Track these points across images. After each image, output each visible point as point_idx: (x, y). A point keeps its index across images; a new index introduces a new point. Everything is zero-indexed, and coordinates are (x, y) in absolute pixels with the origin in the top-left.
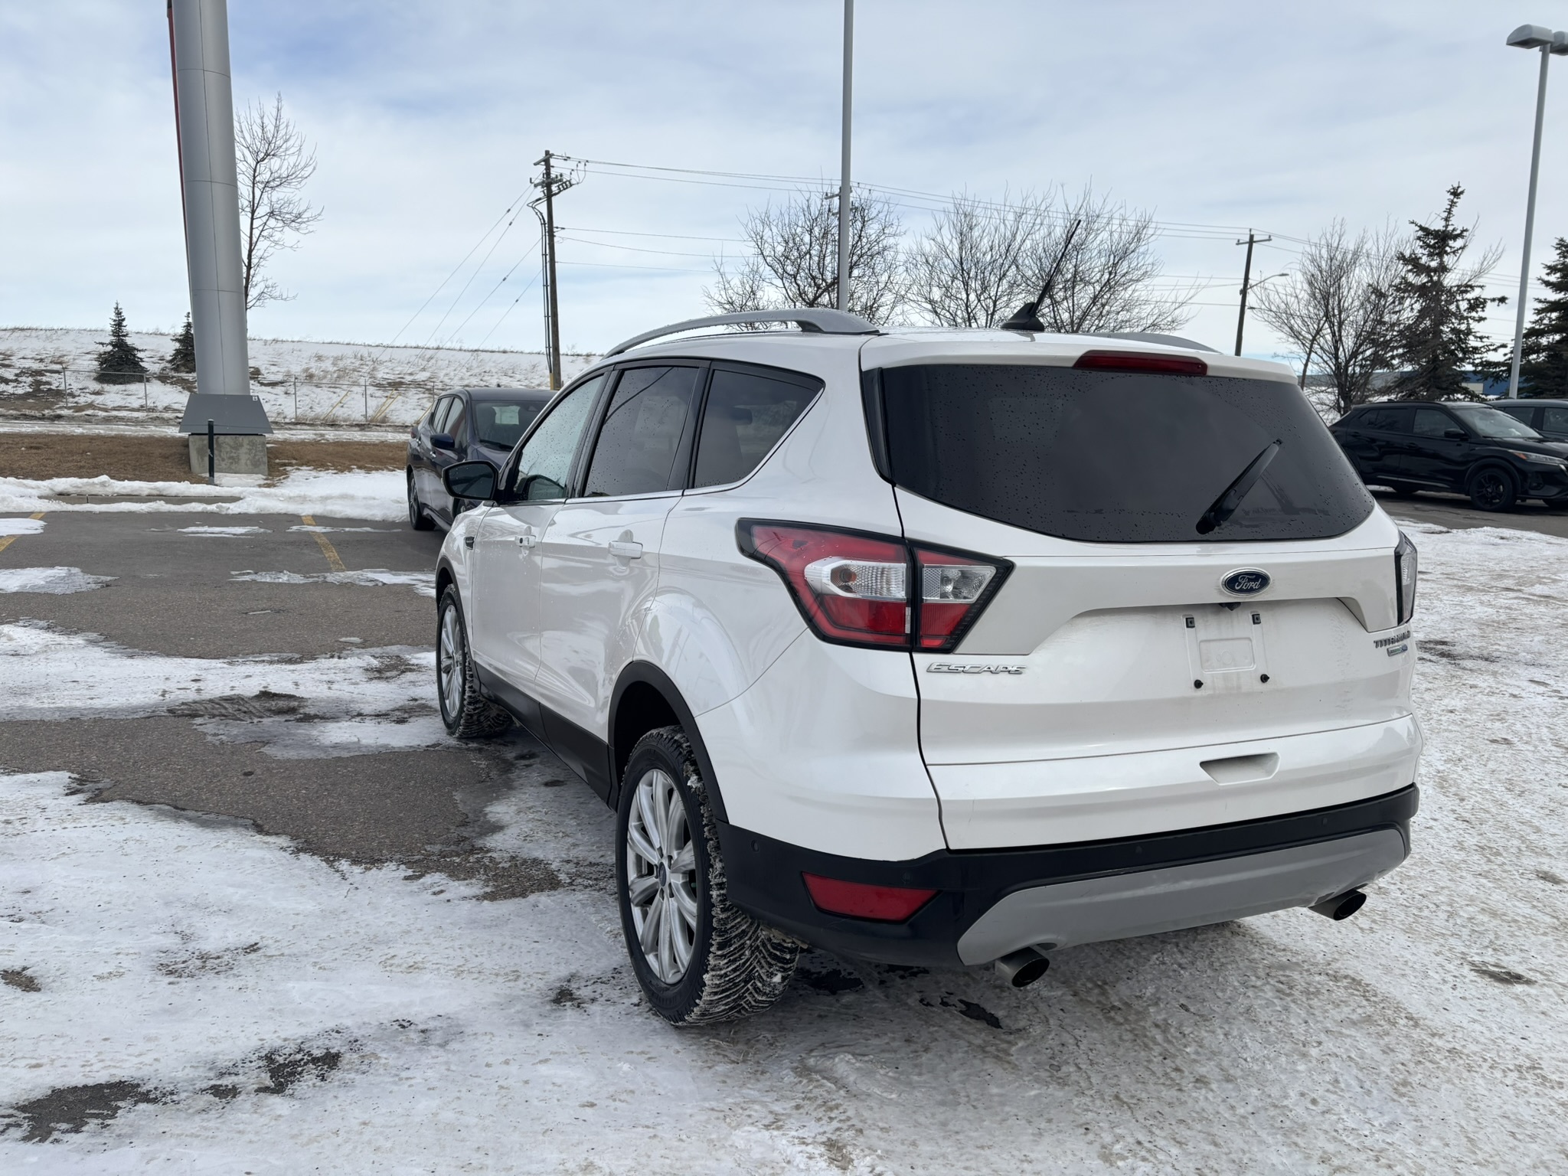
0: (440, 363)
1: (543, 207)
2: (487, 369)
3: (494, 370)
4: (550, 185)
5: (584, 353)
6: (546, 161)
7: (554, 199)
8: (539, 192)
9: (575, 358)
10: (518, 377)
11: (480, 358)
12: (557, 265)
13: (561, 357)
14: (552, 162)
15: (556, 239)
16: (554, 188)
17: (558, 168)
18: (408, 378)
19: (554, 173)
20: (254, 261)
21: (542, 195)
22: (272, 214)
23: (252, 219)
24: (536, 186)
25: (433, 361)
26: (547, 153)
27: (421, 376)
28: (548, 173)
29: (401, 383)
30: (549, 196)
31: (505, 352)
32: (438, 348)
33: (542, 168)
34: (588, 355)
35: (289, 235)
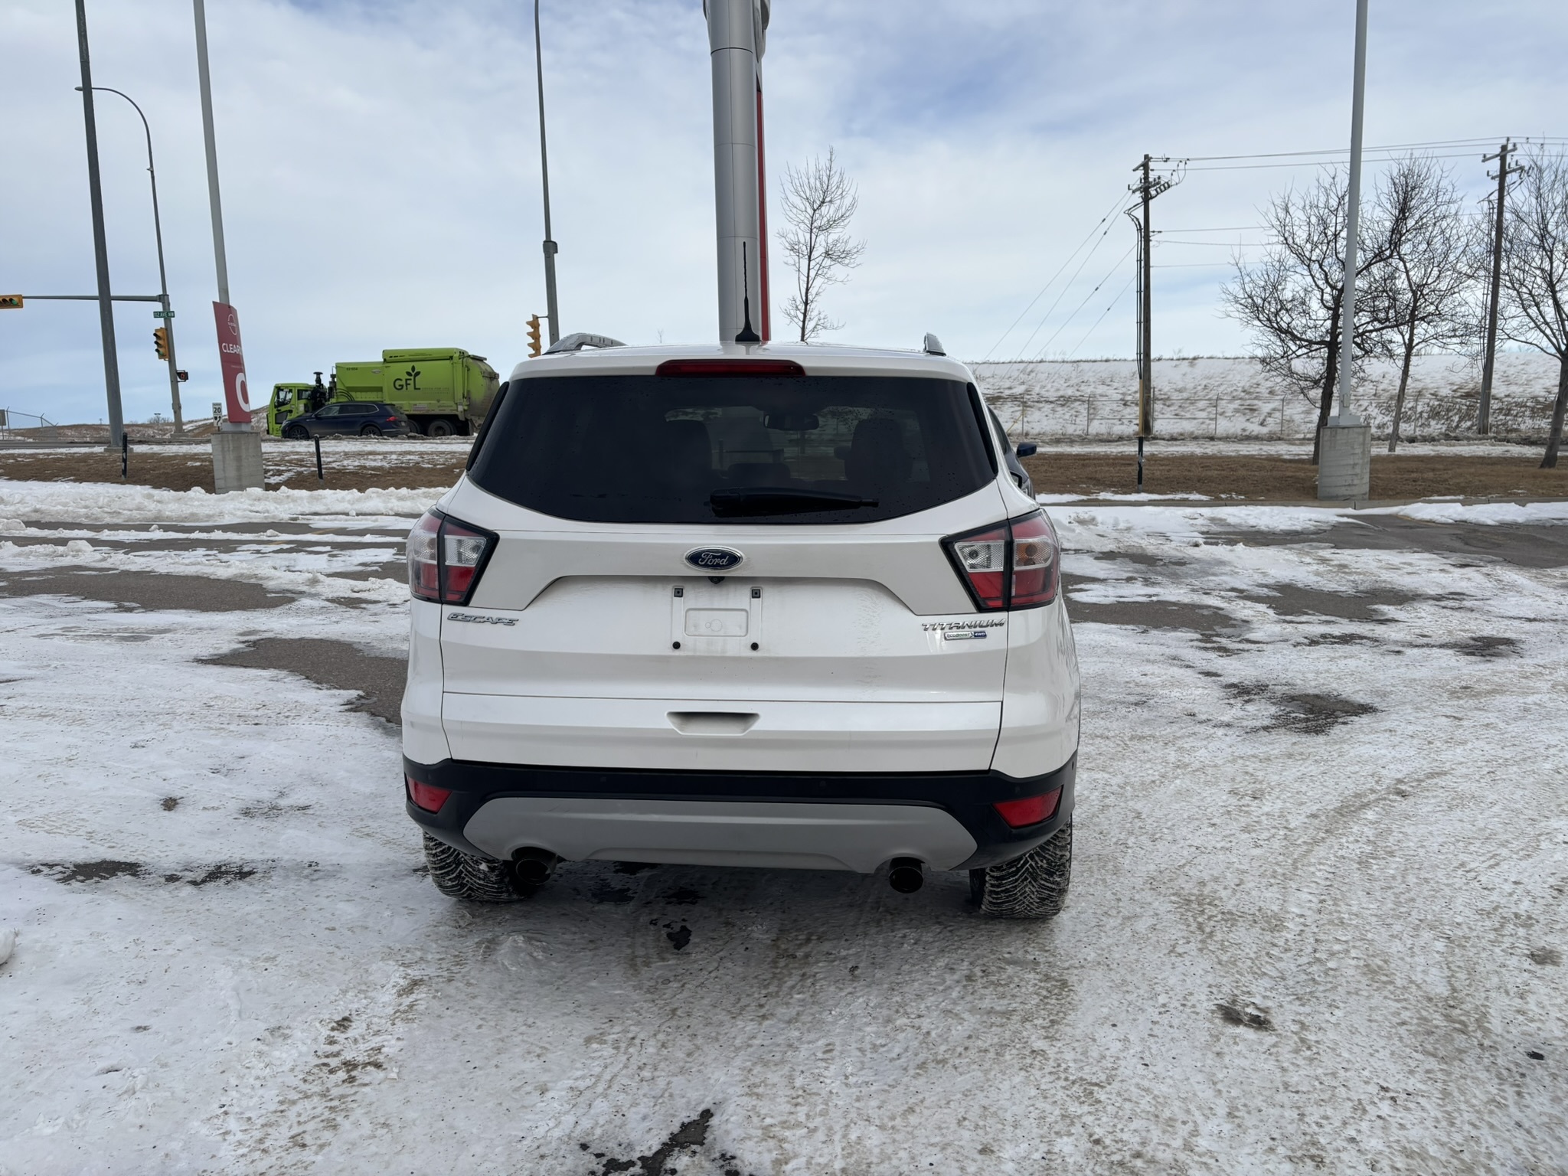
0: (1039, 375)
1: (1139, 213)
2: (1085, 379)
3: (1091, 380)
4: (1147, 190)
5: (1191, 356)
6: (1145, 166)
7: (1151, 202)
8: (1138, 198)
9: (1178, 362)
10: (1115, 385)
11: (1080, 369)
12: (1152, 270)
13: (1153, 364)
14: (1151, 165)
15: (1151, 244)
16: (1153, 192)
17: (1157, 170)
18: (1008, 392)
19: (1152, 176)
20: (810, 297)
21: (1141, 200)
22: (827, 254)
23: (810, 261)
24: (1134, 192)
25: (1033, 374)
26: (1147, 157)
27: (1019, 390)
28: (1146, 177)
29: (999, 398)
30: (1146, 200)
31: (1107, 361)
32: (1041, 362)
33: (1140, 173)
34: (1195, 359)
35: (837, 270)
